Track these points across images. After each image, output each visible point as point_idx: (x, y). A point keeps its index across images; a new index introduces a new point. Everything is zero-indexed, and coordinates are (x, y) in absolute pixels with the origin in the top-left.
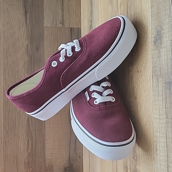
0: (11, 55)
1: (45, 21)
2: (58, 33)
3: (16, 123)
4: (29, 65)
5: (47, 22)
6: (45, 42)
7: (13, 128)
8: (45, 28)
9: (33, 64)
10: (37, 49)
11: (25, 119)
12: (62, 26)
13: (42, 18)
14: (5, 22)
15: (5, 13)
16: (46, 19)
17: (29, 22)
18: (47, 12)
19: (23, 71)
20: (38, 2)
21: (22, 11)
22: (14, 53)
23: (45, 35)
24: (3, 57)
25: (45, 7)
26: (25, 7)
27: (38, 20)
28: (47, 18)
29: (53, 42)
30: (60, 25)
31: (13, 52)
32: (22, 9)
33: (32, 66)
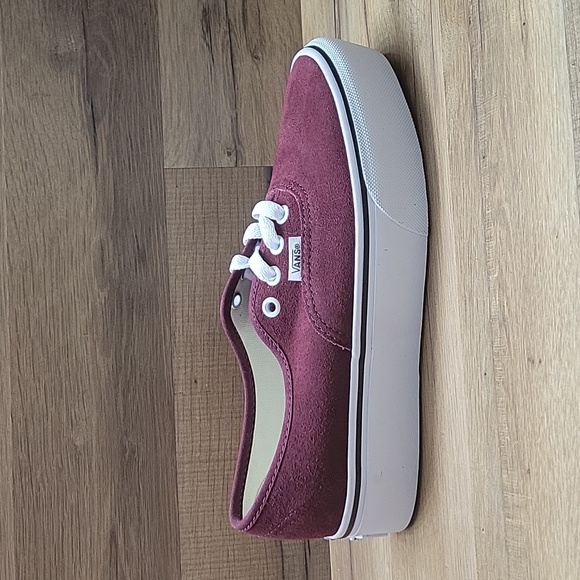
0: (42, 285)
1: (169, 147)
2: (220, 189)
3: (65, 552)
4: (112, 322)
5: (176, 155)
6: (172, 230)
7: (54, 571)
8: (168, 176)
9: (125, 315)
10: (141, 257)
11: (102, 533)
12: (233, 164)
13: (155, 138)
14: (13, 161)
15: (15, 128)
16: (171, 139)
17: (108, 154)
18: (175, 116)
19: (89, 344)
20: (139, 79)
21: (78, 115)
22: (52, 276)
23: (171, 202)
24: (11, 297)
25: (165, 95)
26: (90, 100)
27: (143, 144)
28: (174, 137)
29: (201, 226)
30: (226, 161)
31: (48, 275)
32: (77, 108)
33: (122, 325)
